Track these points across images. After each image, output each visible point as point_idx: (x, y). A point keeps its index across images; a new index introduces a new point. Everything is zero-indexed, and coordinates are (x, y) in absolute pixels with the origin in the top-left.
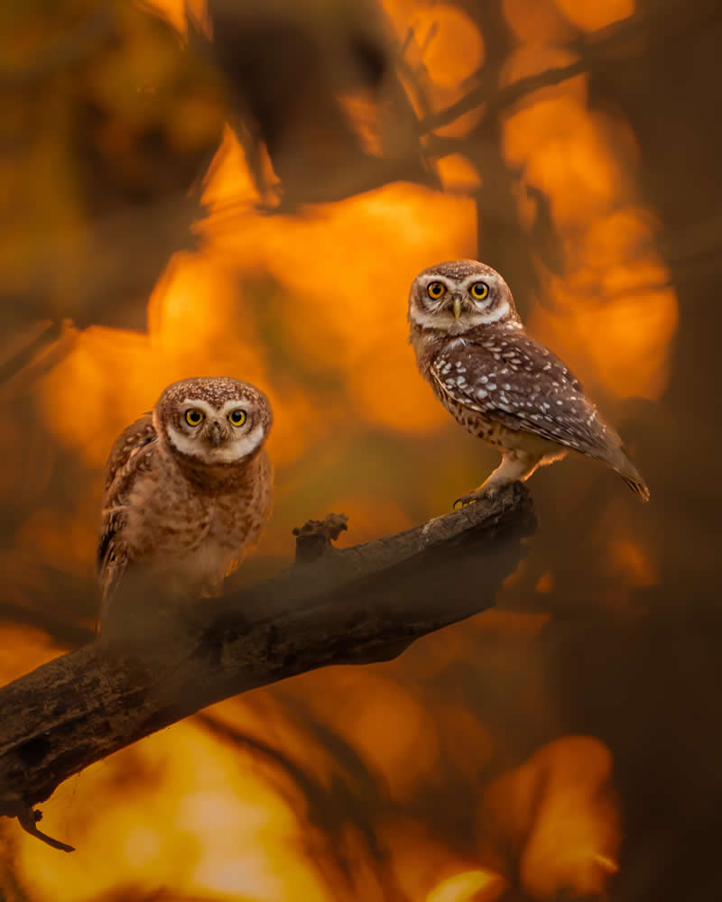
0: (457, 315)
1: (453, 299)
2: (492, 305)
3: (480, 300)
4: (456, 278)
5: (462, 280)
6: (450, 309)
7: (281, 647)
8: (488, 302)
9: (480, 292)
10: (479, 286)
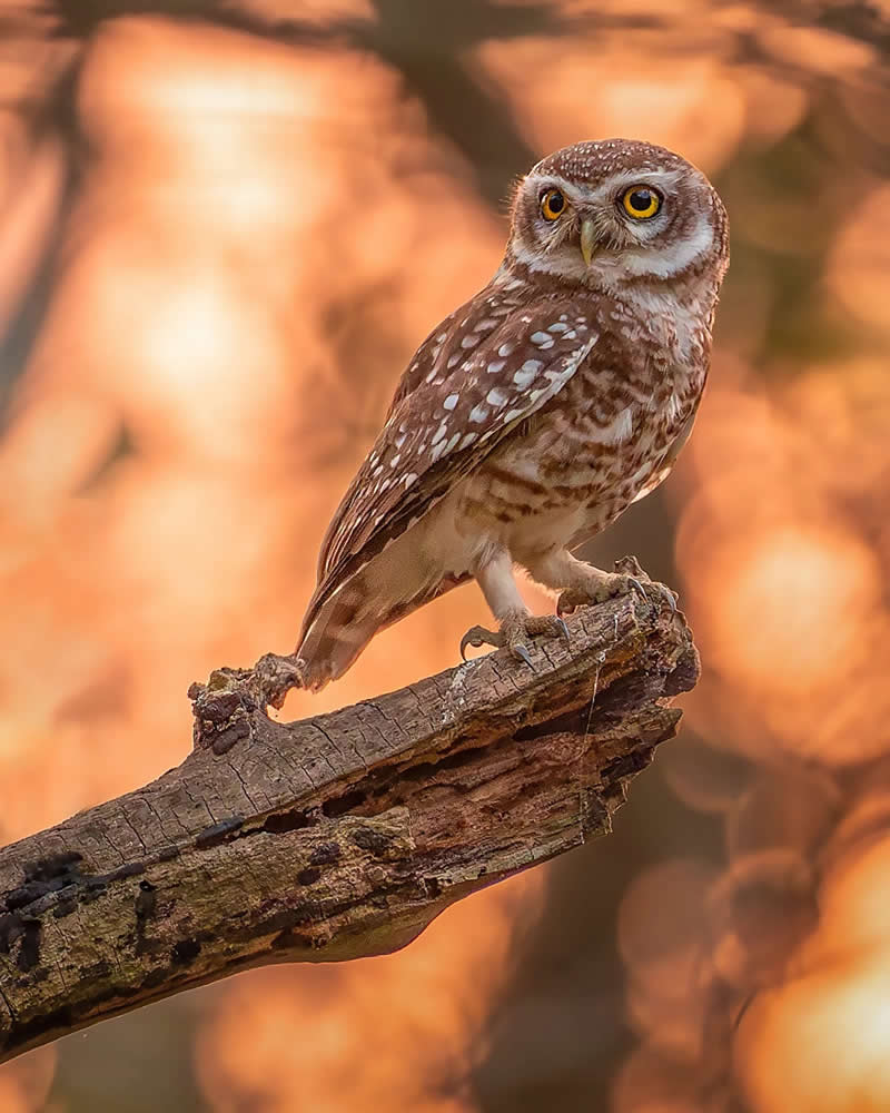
0: (587, 255)
1: (580, 222)
2: (668, 231)
3: (642, 221)
4: (585, 180)
5: (598, 183)
6: (572, 241)
7: (164, 927)
8: (660, 225)
9: (641, 204)
10: (642, 193)
